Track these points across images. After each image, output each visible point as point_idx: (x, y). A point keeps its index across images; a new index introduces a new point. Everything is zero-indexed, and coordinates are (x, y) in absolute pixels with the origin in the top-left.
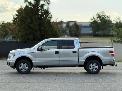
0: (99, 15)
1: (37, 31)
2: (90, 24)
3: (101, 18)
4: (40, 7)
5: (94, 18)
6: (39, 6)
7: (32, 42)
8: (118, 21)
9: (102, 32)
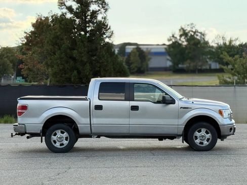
0: (184, 31)
1: (86, 64)
2: (166, 49)
3: (188, 37)
4: (89, 17)
5: (175, 36)
6: (88, 15)
7: (76, 87)
8: (221, 42)
9: (190, 64)
